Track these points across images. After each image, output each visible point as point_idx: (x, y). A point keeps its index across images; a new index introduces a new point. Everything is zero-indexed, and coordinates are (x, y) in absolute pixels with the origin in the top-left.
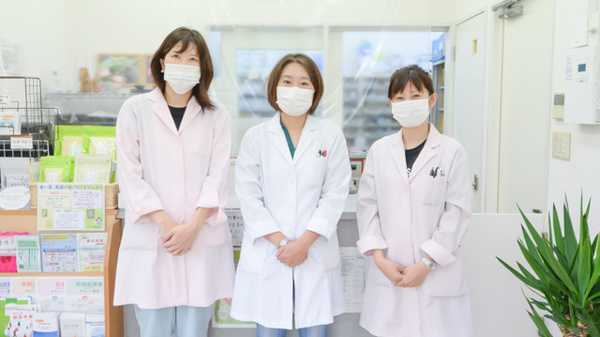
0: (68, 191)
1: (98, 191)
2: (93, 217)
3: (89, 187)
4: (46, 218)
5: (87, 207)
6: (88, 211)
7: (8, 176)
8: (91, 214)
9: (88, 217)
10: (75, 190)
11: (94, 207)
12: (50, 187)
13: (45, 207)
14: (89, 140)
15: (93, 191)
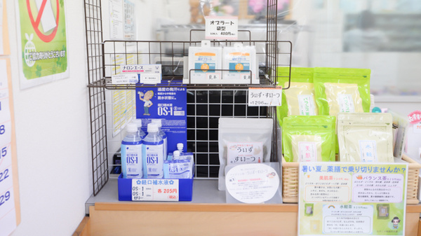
0: (347, 175)
1: (398, 176)
2: (387, 217)
3: (383, 170)
4: (311, 218)
5: (377, 201)
6: (378, 208)
7: (229, 145)
8: (383, 212)
9: (379, 217)
10: (360, 173)
11: (390, 201)
12: (319, 169)
13: (309, 200)
14: (324, 89)
15: (390, 176)
